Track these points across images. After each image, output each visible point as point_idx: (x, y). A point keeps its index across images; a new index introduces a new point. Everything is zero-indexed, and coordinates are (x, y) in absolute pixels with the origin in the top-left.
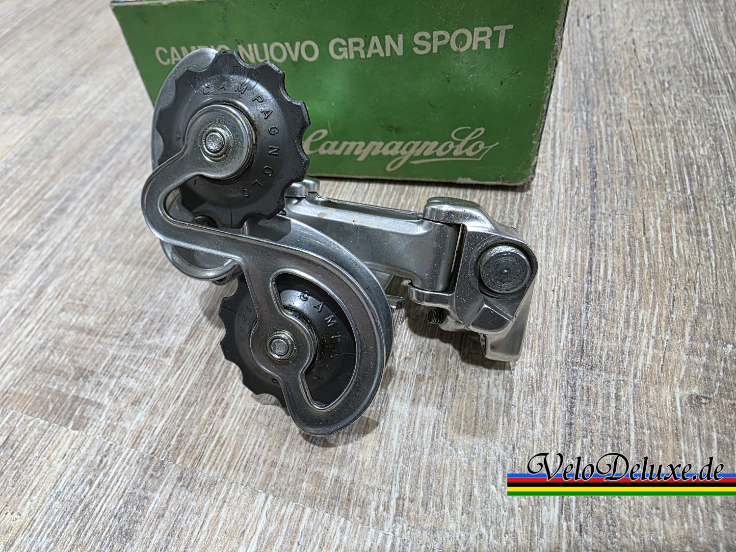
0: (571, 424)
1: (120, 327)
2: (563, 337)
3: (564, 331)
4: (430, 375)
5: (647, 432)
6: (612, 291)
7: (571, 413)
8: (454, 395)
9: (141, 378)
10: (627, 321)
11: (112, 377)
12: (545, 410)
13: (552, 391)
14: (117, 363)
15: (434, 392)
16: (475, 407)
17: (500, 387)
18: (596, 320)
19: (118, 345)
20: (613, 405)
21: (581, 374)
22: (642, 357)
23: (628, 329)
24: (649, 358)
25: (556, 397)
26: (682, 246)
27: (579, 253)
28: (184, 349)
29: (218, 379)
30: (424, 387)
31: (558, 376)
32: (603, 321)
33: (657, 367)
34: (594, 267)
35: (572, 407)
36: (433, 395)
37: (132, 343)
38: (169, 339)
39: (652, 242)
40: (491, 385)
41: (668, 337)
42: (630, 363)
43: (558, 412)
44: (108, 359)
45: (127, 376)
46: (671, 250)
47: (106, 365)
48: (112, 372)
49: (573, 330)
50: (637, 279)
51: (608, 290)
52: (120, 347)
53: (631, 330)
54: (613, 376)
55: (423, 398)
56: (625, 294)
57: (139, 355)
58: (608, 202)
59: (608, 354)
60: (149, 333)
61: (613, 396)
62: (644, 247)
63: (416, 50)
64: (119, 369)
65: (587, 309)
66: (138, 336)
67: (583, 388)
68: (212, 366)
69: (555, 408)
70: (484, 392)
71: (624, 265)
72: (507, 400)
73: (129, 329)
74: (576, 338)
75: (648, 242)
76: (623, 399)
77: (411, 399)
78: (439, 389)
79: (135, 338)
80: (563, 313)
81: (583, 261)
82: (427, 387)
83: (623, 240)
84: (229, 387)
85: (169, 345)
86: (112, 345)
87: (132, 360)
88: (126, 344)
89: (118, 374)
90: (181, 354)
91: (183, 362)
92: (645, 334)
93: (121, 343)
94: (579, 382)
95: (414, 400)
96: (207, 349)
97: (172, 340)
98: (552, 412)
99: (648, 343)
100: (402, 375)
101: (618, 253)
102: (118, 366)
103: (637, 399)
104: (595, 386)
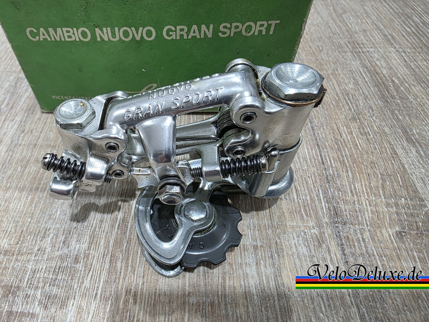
0: (347, 262)
1: (31, 245)
2: (324, 206)
3: (323, 202)
4: (261, 244)
5: (385, 259)
6: (338, 174)
7: (345, 255)
8: (279, 256)
9: (61, 285)
10: (351, 192)
11: (37, 288)
12: (330, 255)
13: (330, 242)
14: (38, 276)
15: (267, 256)
16: (293, 261)
17: (303, 245)
18: (336, 193)
19: (34, 260)
20: (363, 245)
21: (340, 228)
22: (366, 213)
23: (353, 196)
24: (370, 213)
25: (333, 246)
26: (361, 142)
27: (314, 151)
28: (89, 254)
29: (122, 274)
30: (260, 254)
31: (330, 231)
32: (340, 193)
33: (375, 218)
34: (324, 160)
35: (344, 251)
36: (267, 258)
37: (46, 257)
38: (75, 248)
39: (346, 141)
40: (297, 245)
41: (374, 199)
42: (362, 217)
43: (338, 255)
44: (28, 273)
45: (50, 286)
46: (357, 145)
47: (28, 279)
48: (35, 284)
49: (327, 201)
50: (348, 165)
51: (336, 173)
52: (37, 262)
53: (355, 196)
54: (356, 226)
55: (262, 261)
56: (345, 174)
57: (54, 265)
58: (317, 119)
59: (349, 214)
60: (57, 246)
61: (361, 239)
62: (344, 144)
63: (220, 34)
64: (41, 280)
65: (329, 186)
66: (49, 249)
67: (345, 237)
68: (114, 264)
69: (335, 253)
70: (295, 250)
71: (338, 157)
72: (309, 253)
73: (39, 245)
74: (330, 206)
75: (344, 142)
76: (367, 240)
77: (255, 264)
78: (269, 253)
79: (47, 252)
80: (319, 191)
81: (317, 156)
82: (262, 254)
83: (332, 141)
84: (133, 279)
85: (76, 253)
86: (28, 261)
87: (49, 271)
88: (40, 258)
89: (41, 285)
90: (88, 259)
91: (91, 265)
92: (363, 198)
93: (37, 258)
94: (341, 233)
95: (257, 264)
96: (106, 251)
97: (77, 249)
98: (335, 256)
99: (366, 203)
100: (244, 247)
101: (333, 150)
102: (39, 278)
103: (373, 239)
104: (350, 234)
